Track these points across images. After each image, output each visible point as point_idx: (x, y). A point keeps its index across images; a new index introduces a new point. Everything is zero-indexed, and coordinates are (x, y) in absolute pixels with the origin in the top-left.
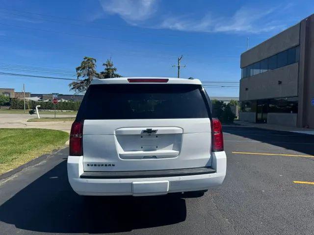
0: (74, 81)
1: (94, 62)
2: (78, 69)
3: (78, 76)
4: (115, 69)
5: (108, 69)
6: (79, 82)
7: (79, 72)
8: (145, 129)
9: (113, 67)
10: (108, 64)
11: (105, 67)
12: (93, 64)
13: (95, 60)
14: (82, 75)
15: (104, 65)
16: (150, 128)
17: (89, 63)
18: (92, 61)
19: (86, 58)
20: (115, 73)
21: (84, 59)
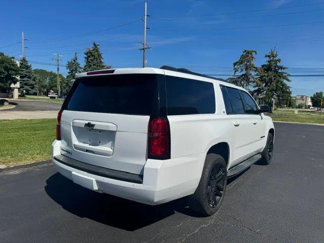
0: (230, 77)
1: (254, 54)
2: (235, 64)
3: (236, 72)
4: (279, 61)
5: (269, 62)
6: (235, 77)
7: (236, 67)
8: (87, 122)
9: (277, 58)
10: (272, 55)
11: (268, 59)
12: (253, 58)
13: (256, 52)
14: (240, 70)
15: (266, 56)
16: (90, 122)
17: (248, 56)
18: (251, 54)
19: (245, 51)
20: (279, 64)
21: (244, 52)
